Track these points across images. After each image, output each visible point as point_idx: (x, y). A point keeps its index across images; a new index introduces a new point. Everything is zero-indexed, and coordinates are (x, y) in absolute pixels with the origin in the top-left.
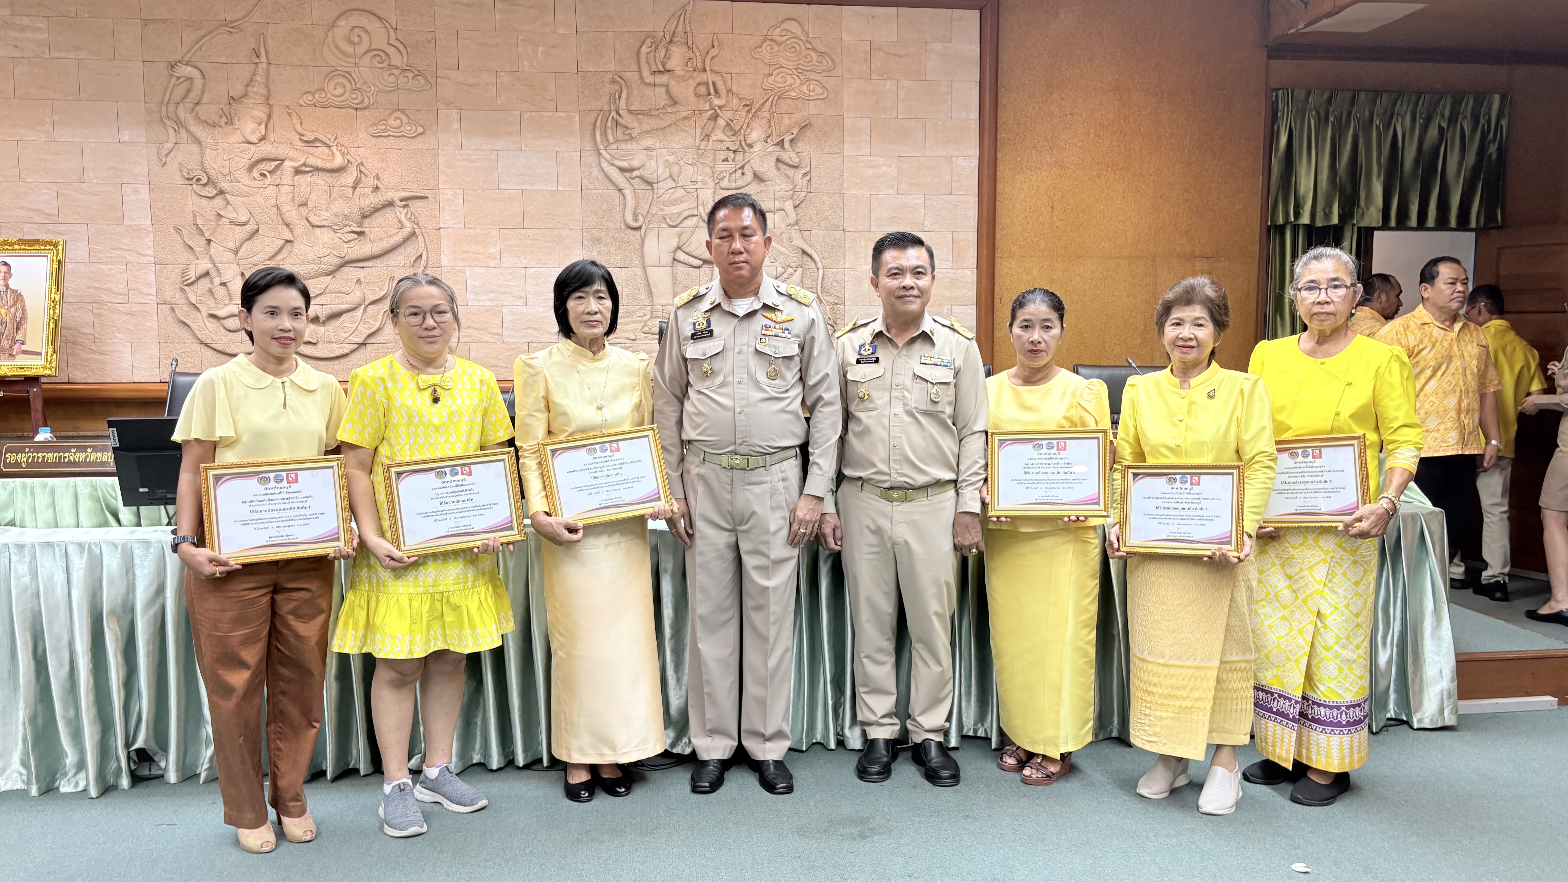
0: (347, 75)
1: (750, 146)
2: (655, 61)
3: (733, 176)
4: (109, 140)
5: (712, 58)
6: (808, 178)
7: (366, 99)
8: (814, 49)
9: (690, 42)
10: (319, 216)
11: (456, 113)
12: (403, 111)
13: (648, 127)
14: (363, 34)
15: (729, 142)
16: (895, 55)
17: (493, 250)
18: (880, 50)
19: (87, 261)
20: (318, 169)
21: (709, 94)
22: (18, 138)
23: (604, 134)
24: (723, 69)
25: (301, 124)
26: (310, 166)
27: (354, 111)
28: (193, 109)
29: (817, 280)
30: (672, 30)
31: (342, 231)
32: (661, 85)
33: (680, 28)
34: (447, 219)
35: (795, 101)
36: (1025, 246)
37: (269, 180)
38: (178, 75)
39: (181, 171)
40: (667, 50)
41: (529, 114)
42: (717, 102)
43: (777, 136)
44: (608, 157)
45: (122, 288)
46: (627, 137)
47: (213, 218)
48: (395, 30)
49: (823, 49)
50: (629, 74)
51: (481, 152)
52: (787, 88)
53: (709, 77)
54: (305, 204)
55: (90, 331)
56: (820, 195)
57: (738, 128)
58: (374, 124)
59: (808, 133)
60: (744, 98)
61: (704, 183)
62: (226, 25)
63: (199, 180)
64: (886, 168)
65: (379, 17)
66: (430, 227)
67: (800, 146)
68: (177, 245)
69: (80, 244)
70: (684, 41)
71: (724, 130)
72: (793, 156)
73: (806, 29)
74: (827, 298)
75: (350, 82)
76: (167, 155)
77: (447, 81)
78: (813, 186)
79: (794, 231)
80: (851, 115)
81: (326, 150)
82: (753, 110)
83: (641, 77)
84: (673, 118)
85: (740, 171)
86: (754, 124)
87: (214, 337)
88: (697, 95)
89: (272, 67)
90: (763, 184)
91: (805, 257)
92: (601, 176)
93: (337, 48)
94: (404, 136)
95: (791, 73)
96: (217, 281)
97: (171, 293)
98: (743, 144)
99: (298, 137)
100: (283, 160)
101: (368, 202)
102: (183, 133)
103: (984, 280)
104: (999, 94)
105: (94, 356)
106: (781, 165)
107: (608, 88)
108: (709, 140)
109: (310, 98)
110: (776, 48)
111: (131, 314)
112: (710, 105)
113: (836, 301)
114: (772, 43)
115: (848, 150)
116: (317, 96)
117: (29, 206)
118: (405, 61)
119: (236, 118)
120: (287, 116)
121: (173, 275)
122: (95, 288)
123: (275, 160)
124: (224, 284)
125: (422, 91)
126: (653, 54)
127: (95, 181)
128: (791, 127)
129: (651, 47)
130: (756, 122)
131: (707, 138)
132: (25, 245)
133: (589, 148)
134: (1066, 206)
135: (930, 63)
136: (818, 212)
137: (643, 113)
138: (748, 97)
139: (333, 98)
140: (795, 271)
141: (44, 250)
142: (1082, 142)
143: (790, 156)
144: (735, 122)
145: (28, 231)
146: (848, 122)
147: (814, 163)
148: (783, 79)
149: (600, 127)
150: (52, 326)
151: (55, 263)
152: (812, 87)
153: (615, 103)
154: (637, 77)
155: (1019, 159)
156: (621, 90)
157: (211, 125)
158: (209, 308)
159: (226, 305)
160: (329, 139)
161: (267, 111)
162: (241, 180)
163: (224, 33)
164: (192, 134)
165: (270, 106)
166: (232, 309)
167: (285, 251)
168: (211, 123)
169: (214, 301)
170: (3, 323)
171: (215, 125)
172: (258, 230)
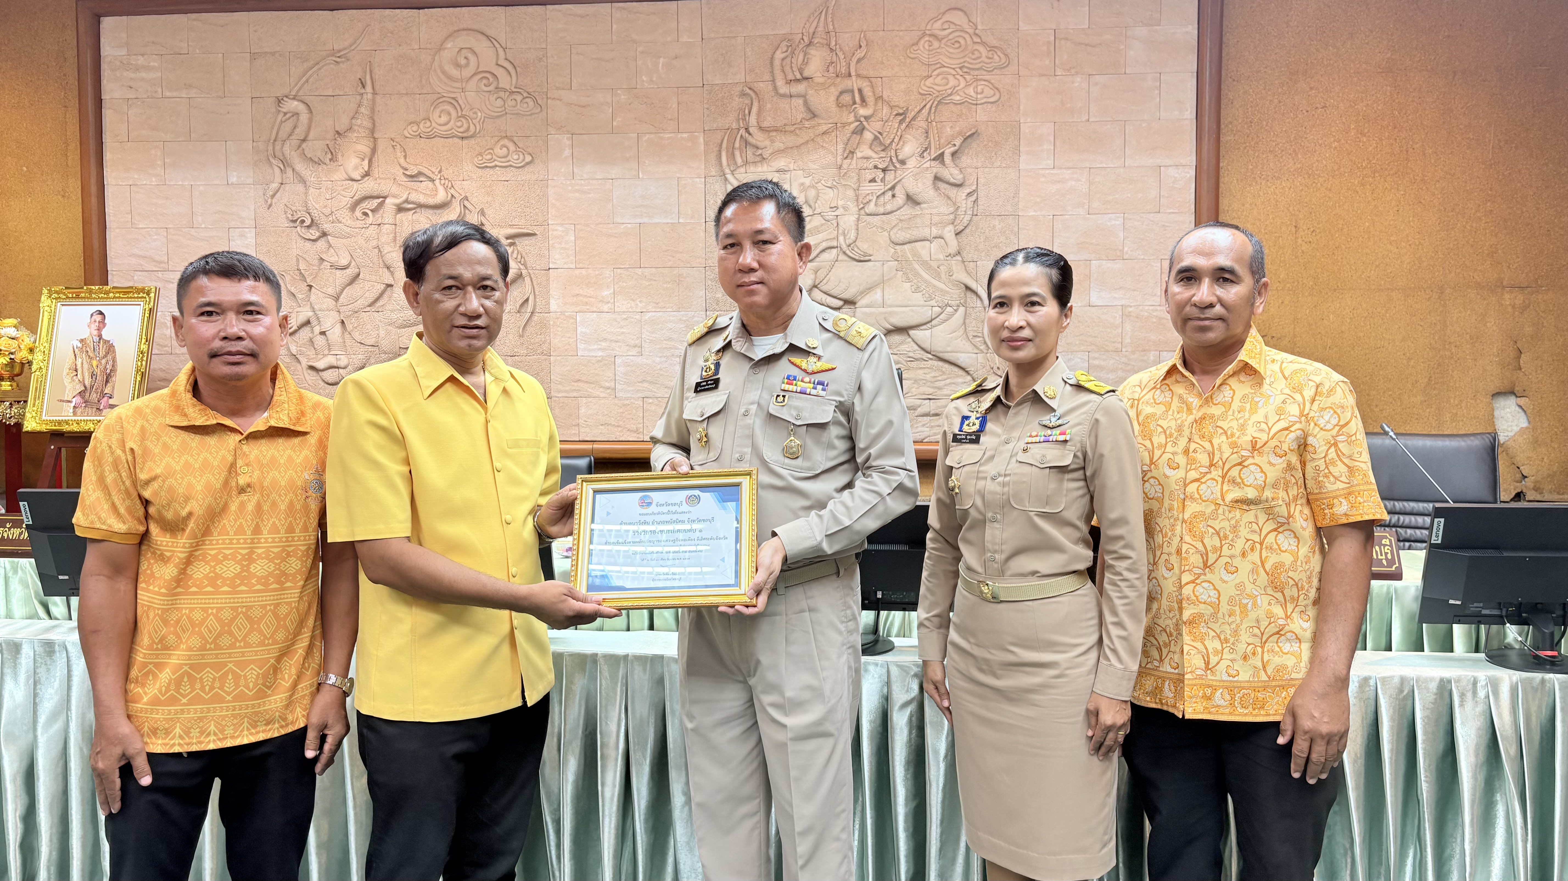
0: (454, 102)
1: (903, 162)
2: (792, 67)
3: (882, 199)
4: (217, 182)
5: (859, 61)
6: (973, 198)
7: (472, 127)
8: (983, 43)
9: (833, 43)
11: (568, 139)
12: (511, 139)
13: (782, 146)
14: (470, 55)
15: (878, 158)
16: (1087, 45)
17: (606, 293)
18: (1067, 39)
20: (421, 206)
21: (855, 103)
22: (131, 183)
23: (732, 156)
24: (872, 73)
25: (405, 157)
26: (413, 203)
27: (460, 141)
28: (299, 147)
30: (811, 31)
32: (799, 96)
33: (821, 28)
34: (557, 259)
35: (958, 106)
37: (371, 219)
38: (285, 110)
39: (286, 213)
40: (805, 54)
41: (647, 136)
42: (863, 112)
43: (936, 149)
46: (758, 159)
47: (316, 262)
48: (504, 49)
49: (995, 43)
50: (761, 85)
51: (594, 182)
52: (949, 91)
53: (854, 83)
56: (989, 218)
57: (888, 142)
58: (480, 154)
59: (974, 145)
60: (897, 106)
61: (845, 208)
62: (333, 55)
63: (303, 221)
64: (1073, 183)
65: (487, 37)
66: (538, 267)
67: (965, 160)
70: (825, 42)
71: (871, 144)
72: (956, 172)
73: (974, 20)
75: (456, 108)
76: (273, 196)
77: (558, 102)
78: (980, 207)
79: (955, 263)
80: (1029, 120)
81: (430, 184)
82: (908, 120)
83: (775, 88)
84: (811, 134)
85: (890, 193)
86: (907, 136)
88: (840, 105)
89: (378, 98)
90: (917, 208)
91: (969, 294)
93: (444, 72)
94: (511, 166)
99: (402, 171)
100: (385, 197)
102: (289, 172)
104: (1224, 87)
106: (941, 185)
107: (737, 102)
108: (852, 158)
109: (415, 128)
110: (936, 44)
112: (855, 117)
114: (931, 39)
115: (1025, 162)
116: (421, 125)
117: (140, 253)
118: (514, 82)
119: (340, 154)
120: (392, 149)
123: (378, 197)
124: (323, 333)
125: (531, 115)
126: (789, 59)
127: (203, 226)
128: (954, 137)
129: (786, 51)
130: (910, 135)
131: (851, 155)
132: (119, 292)
133: (714, 173)
134: (1315, 224)
135: (1132, 53)
136: (987, 238)
137: (776, 130)
138: (902, 105)
139: (439, 127)
140: (956, 311)
141: (138, 298)
142: (1339, 141)
143: (951, 172)
144: (884, 135)
145: (140, 280)
146: (1025, 129)
147: (981, 180)
148: (945, 81)
149: (727, 148)
150: (139, 379)
151: (147, 312)
152: (979, 89)
153: (744, 119)
154: (770, 87)
155: (1251, 167)
156: (752, 104)
157: (316, 163)
158: (309, 360)
159: (325, 355)
160: (433, 173)
161: (371, 145)
162: (343, 221)
163: (330, 64)
164: (297, 173)
165: (375, 139)
166: (330, 360)
167: (385, 296)
168: (317, 160)
169: (314, 352)
170: (93, 375)
171: (319, 162)
172: (359, 275)
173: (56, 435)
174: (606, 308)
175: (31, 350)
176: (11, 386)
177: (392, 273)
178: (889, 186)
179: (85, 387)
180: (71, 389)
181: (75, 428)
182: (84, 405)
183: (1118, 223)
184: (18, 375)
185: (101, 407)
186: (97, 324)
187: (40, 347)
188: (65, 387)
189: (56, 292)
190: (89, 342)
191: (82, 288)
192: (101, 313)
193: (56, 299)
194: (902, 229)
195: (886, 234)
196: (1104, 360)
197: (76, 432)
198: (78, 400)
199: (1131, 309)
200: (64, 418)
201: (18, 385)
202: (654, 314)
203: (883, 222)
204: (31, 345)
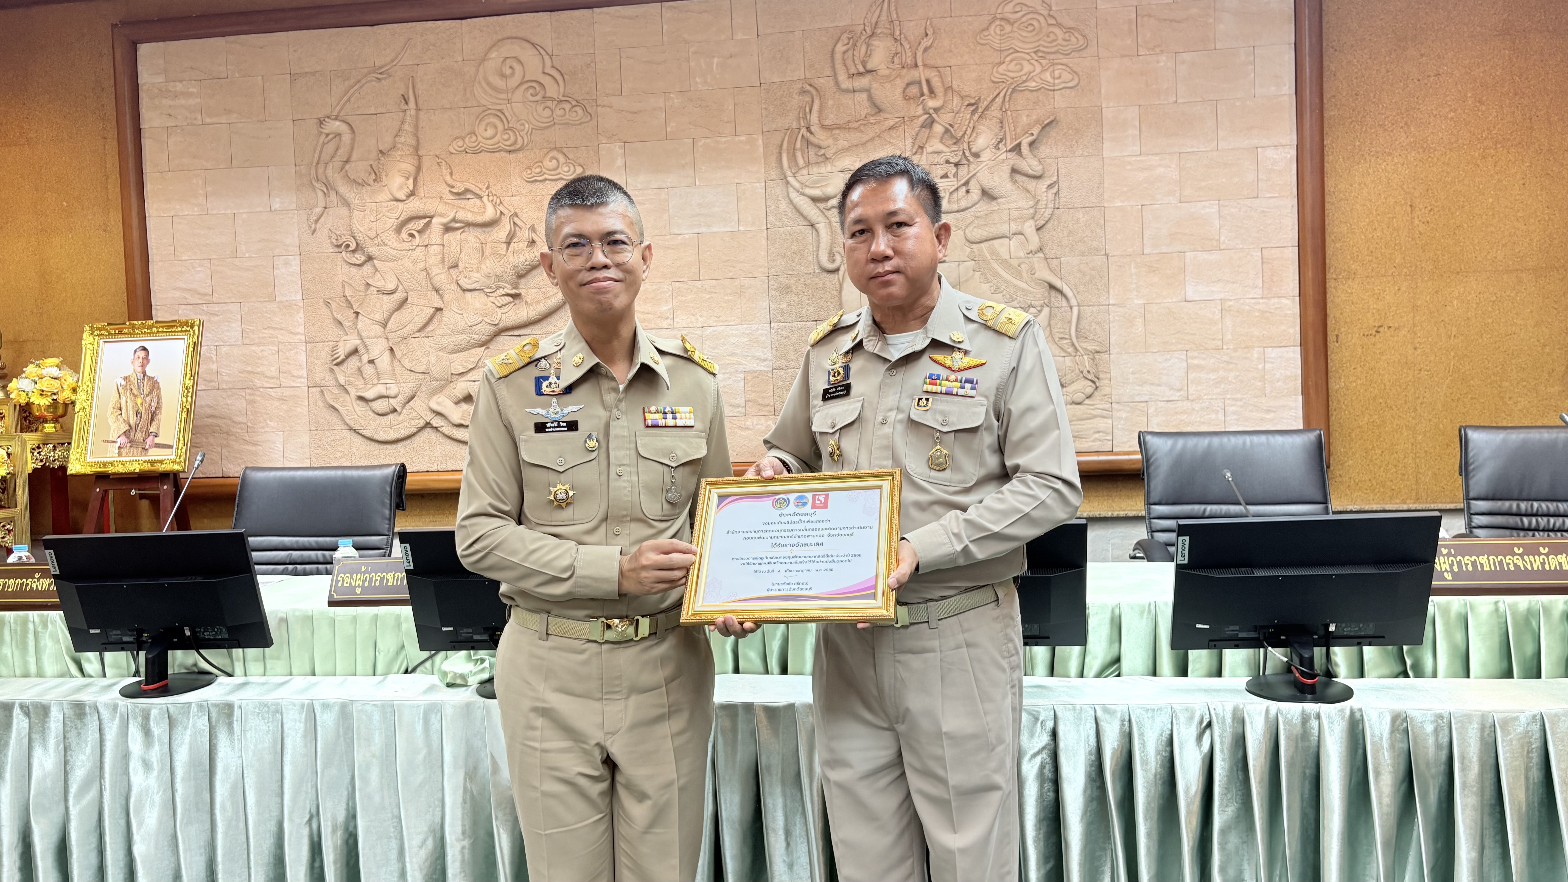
0: (500, 114)
1: (977, 155)
2: (854, 60)
3: (955, 195)
4: (260, 209)
5: (926, 50)
6: (1055, 190)
7: (520, 139)
8: (1059, 25)
9: (898, 33)
10: (470, 278)
11: (620, 147)
12: (560, 150)
13: (846, 144)
14: (515, 65)
15: (950, 152)
16: (1172, 21)
17: (664, 308)
18: (1149, 16)
19: (240, 343)
20: (469, 225)
21: (922, 95)
22: (172, 214)
23: (793, 158)
24: (939, 63)
25: (451, 174)
26: (460, 222)
27: (507, 155)
28: (342, 168)
29: (1070, 322)
30: (874, 20)
31: (495, 294)
32: (862, 90)
33: (884, 17)
35: (1034, 93)
36: (1372, 261)
37: (417, 240)
38: (327, 131)
39: (330, 237)
40: (868, 46)
41: (703, 141)
42: (932, 104)
43: (1012, 139)
44: (797, 185)
45: (273, 371)
46: (821, 159)
47: (362, 288)
48: (551, 57)
49: (1071, 24)
50: (822, 80)
51: (649, 191)
52: (1024, 78)
53: (922, 74)
54: (456, 266)
55: (242, 419)
56: (1072, 211)
57: (961, 134)
58: (529, 168)
59: (1053, 133)
60: (966, 96)
62: (374, 72)
63: (348, 246)
64: (1162, 170)
65: (533, 44)
67: (1044, 150)
68: (328, 321)
69: (233, 325)
70: (888, 31)
71: (942, 138)
72: (1034, 162)
74: (1084, 345)
75: (502, 121)
76: (317, 221)
77: (608, 109)
78: (1062, 200)
79: (1037, 261)
80: (1111, 104)
81: (478, 201)
82: (980, 110)
83: (837, 83)
84: (877, 129)
85: (964, 189)
86: (981, 128)
87: (362, 421)
88: (907, 98)
89: (422, 114)
90: (994, 203)
91: (1053, 293)
92: (790, 211)
93: (489, 84)
95: (1028, 57)
96: (365, 358)
97: (321, 374)
98: (967, 153)
99: (448, 189)
100: (432, 217)
101: (522, 258)
102: (333, 195)
103: (1311, 312)
104: (1325, 58)
105: (247, 447)
106: (1019, 178)
107: (797, 100)
108: (922, 152)
109: (460, 143)
110: (1008, 28)
111: (282, 399)
112: (924, 109)
113: (1098, 349)
114: (1002, 23)
115: (1109, 150)
116: (467, 140)
117: (184, 286)
118: (562, 90)
119: (384, 174)
120: (437, 167)
121: (323, 354)
122: (248, 372)
123: (424, 217)
124: (371, 362)
125: (581, 123)
126: (850, 53)
127: (247, 255)
128: (1030, 126)
129: (848, 44)
130: (984, 125)
131: (920, 151)
132: (163, 327)
133: (774, 177)
134: (1433, 202)
135: (1222, 26)
136: (1070, 233)
137: (840, 128)
138: (973, 94)
139: (484, 141)
140: (1040, 311)
141: (181, 331)
142: (1455, 111)
143: (1030, 164)
144: (956, 127)
145: (183, 314)
146: (1108, 114)
147: (1063, 171)
148: (1018, 67)
149: (788, 150)
150: (184, 415)
151: (191, 346)
152: (1057, 73)
153: (805, 118)
154: (832, 83)
155: (1358, 143)
156: (813, 102)
157: (359, 184)
158: (358, 390)
159: (374, 385)
160: (481, 189)
161: (416, 163)
162: (390, 243)
163: (372, 81)
164: (341, 196)
165: (420, 157)
166: (380, 389)
167: (435, 320)
168: (360, 181)
169: (362, 381)
170: (138, 414)
171: (363, 184)
172: (407, 299)
173: (101, 477)
174: (665, 324)
175: (74, 390)
176: (55, 427)
177: (441, 296)
178: (963, 181)
179: (130, 426)
180: (116, 428)
181: (120, 469)
182: (129, 445)
183: (1213, 210)
184: (62, 416)
185: (147, 447)
186: (141, 360)
187: (83, 386)
188: (110, 427)
189: (99, 329)
190: (133, 379)
191: (125, 324)
192: (144, 349)
193: (98, 335)
194: (978, 227)
195: (961, 232)
196: (1204, 359)
197: (122, 474)
198: (123, 439)
199: (1231, 303)
200: (109, 460)
201: (62, 427)
202: (715, 328)
203: (957, 219)
204: (74, 385)
